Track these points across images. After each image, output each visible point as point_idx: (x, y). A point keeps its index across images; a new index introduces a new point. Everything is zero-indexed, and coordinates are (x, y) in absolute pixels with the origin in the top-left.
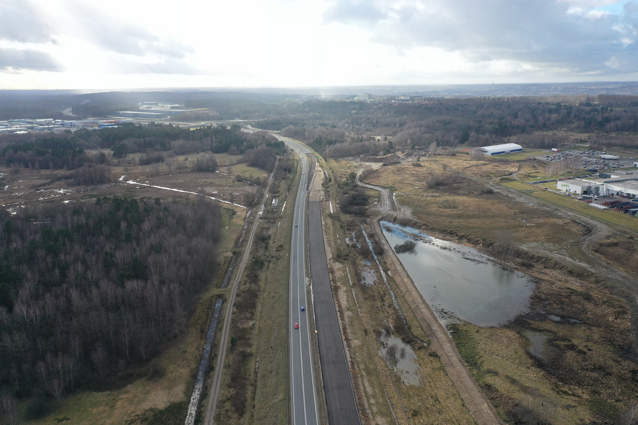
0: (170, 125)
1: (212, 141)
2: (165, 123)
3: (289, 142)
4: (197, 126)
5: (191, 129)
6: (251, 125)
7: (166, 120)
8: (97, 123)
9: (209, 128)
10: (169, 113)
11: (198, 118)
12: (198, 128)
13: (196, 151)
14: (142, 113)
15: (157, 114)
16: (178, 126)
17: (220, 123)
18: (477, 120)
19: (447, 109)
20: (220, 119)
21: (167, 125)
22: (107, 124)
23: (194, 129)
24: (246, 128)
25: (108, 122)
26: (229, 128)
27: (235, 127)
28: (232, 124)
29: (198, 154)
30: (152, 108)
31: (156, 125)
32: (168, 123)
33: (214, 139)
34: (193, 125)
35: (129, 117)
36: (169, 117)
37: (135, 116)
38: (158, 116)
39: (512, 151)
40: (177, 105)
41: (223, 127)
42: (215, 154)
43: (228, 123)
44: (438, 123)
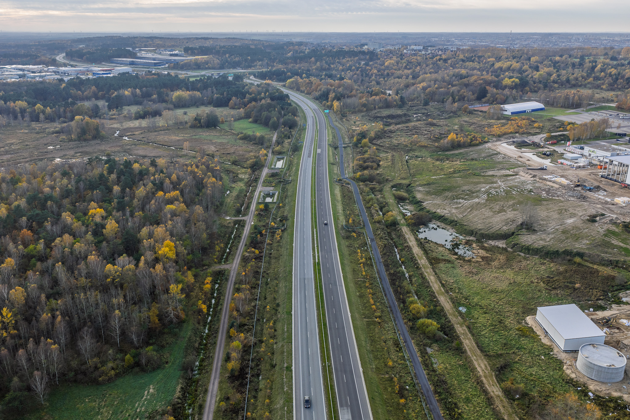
0: (169, 74)
1: (213, 92)
2: (163, 72)
3: (295, 97)
4: (197, 76)
5: (191, 79)
6: (255, 76)
7: (165, 69)
8: (91, 71)
9: (209, 78)
10: (168, 61)
11: (198, 66)
12: (198, 79)
13: (196, 104)
14: (139, 60)
15: (155, 62)
16: (177, 76)
17: (222, 72)
18: (495, 74)
20: (222, 68)
21: (165, 75)
22: (102, 72)
23: (194, 79)
24: (249, 79)
25: (103, 70)
26: (230, 78)
27: (238, 78)
28: (234, 75)
29: (198, 107)
30: (150, 55)
31: (154, 74)
32: (166, 73)
33: (215, 90)
34: (193, 75)
35: (125, 64)
36: (167, 66)
37: (132, 63)
38: (155, 64)
39: (533, 111)
40: (176, 52)
41: (225, 77)
42: (216, 108)
43: (230, 74)
44: (454, 78)
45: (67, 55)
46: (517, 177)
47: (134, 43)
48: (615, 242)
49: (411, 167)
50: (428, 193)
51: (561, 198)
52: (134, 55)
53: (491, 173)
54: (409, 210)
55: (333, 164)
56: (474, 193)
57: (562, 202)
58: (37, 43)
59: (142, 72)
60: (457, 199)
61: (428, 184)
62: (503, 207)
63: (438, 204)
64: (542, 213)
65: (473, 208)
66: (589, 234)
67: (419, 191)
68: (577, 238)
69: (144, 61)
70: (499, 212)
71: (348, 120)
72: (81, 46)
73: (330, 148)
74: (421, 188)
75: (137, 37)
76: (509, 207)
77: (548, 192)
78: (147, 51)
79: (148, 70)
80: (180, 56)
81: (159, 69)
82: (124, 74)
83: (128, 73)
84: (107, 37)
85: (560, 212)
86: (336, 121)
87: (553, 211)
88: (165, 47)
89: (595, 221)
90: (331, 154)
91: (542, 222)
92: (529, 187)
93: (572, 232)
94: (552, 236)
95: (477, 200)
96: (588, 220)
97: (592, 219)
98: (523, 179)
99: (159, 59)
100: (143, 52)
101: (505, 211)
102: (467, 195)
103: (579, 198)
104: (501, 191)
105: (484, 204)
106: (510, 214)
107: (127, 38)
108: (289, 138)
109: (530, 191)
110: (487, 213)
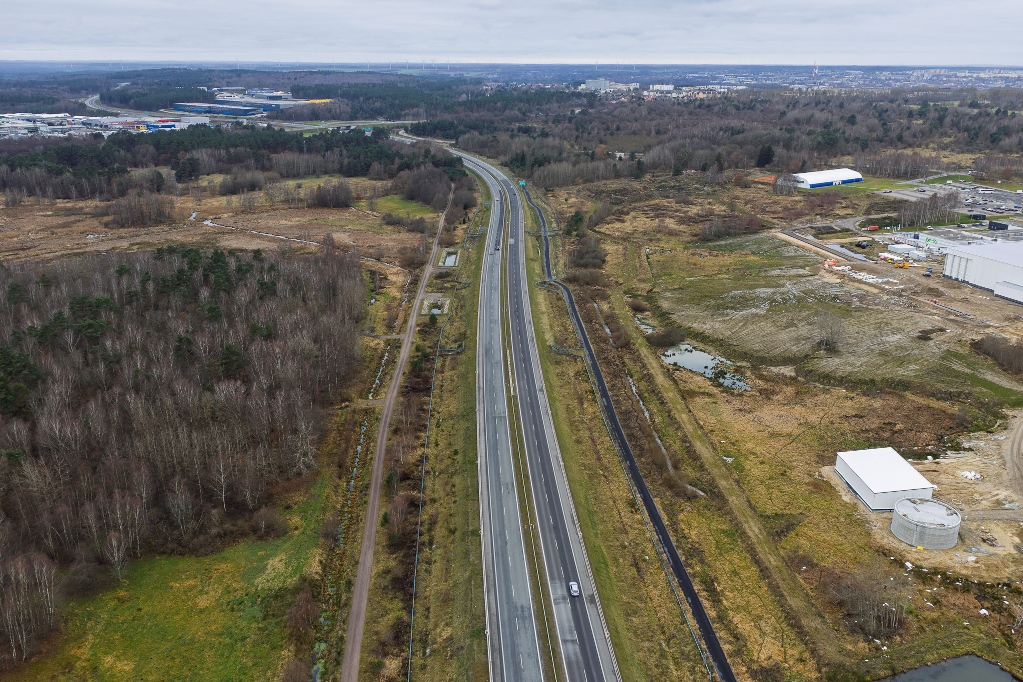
0: (269, 127)
1: (341, 155)
2: (260, 124)
3: (472, 162)
4: (316, 130)
5: (306, 135)
6: (406, 131)
7: (261, 119)
8: (143, 123)
9: (334, 133)
10: (266, 108)
11: (315, 115)
12: (318, 134)
13: (314, 172)
14: (220, 106)
15: (246, 108)
16: (282, 130)
17: (354, 125)
18: (786, 129)
19: (738, 108)
20: (353, 118)
21: (264, 129)
22: (162, 124)
23: (310, 135)
24: (397, 134)
25: (163, 121)
26: (368, 134)
27: (379, 133)
28: (374, 128)
29: (318, 178)
30: (236, 98)
31: (246, 127)
32: (265, 125)
33: (345, 152)
34: (308, 128)
35: (199, 112)
36: (265, 114)
37: (209, 111)
38: (246, 113)
39: (844, 182)
40: (280, 93)
41: (359, 132)
42: (348, 179)
43: (367, 126)
44: (722, 132)
45: (102, 98)
46: (816, 277)
47: (210, 80)
48: (957, 367)
49: (654, 264)
50: (679, 301)
51: (880, 307)
52: (210, 98)
53: (776, 273)
54: (649, 326)
55: (532, 260)
56: (748, 300)
57: (882, 312)
58: (52, 80)
59: (226, 123)
60: (724, 309)
61: (680, 289)
62: (792, 319)
63: (694, 317)
64: (849, 328)
65: (747, 321)
66: (919, 357)
67: (666, 298)
68: (901, 361)
69: (228, 107)
70: (786, 327)
71: (556, 197)
72: (123, 84)
73: (529, 238)
74: (668, 294)
75: (213, 71)
76: (801, 320)
77: (861, 298)
78: (232, 92)
79: (235, 120)
80: (286, 99)
81: (252, 119)
82: (198, 126)
83: (204, 125)
84: (166, 69)
85: (878, 327)
86: (538, 197)
87: (867, 325)
88: (261, 86)
89: (929, 339)
90: (530, 245)
91: (850, 341)
92: (834, 291)
93: (894, 354)
94: (864, 359)
95: (754, 311)
96: (919, 338)
97: (925, 336)
98: (825, 280)
99: (252, 105)
100: (226, 94)
101: (795, 325)
102: (739, 303)
103: (908, 307)
104: (790, 298)
105: (764, 316)
106: (803, 330)
107: (197, 71)
108: (464, 222)
109: (834, 298)
110: (767, 327)
